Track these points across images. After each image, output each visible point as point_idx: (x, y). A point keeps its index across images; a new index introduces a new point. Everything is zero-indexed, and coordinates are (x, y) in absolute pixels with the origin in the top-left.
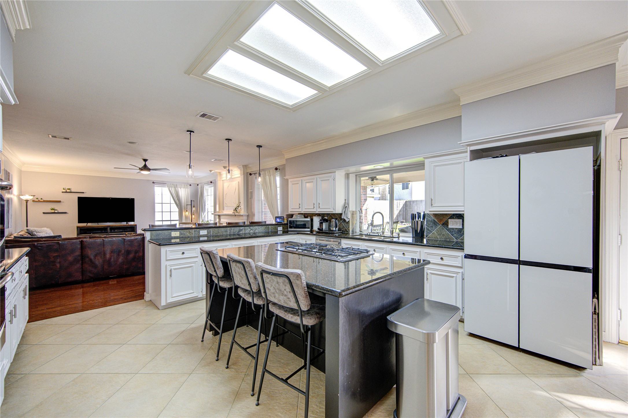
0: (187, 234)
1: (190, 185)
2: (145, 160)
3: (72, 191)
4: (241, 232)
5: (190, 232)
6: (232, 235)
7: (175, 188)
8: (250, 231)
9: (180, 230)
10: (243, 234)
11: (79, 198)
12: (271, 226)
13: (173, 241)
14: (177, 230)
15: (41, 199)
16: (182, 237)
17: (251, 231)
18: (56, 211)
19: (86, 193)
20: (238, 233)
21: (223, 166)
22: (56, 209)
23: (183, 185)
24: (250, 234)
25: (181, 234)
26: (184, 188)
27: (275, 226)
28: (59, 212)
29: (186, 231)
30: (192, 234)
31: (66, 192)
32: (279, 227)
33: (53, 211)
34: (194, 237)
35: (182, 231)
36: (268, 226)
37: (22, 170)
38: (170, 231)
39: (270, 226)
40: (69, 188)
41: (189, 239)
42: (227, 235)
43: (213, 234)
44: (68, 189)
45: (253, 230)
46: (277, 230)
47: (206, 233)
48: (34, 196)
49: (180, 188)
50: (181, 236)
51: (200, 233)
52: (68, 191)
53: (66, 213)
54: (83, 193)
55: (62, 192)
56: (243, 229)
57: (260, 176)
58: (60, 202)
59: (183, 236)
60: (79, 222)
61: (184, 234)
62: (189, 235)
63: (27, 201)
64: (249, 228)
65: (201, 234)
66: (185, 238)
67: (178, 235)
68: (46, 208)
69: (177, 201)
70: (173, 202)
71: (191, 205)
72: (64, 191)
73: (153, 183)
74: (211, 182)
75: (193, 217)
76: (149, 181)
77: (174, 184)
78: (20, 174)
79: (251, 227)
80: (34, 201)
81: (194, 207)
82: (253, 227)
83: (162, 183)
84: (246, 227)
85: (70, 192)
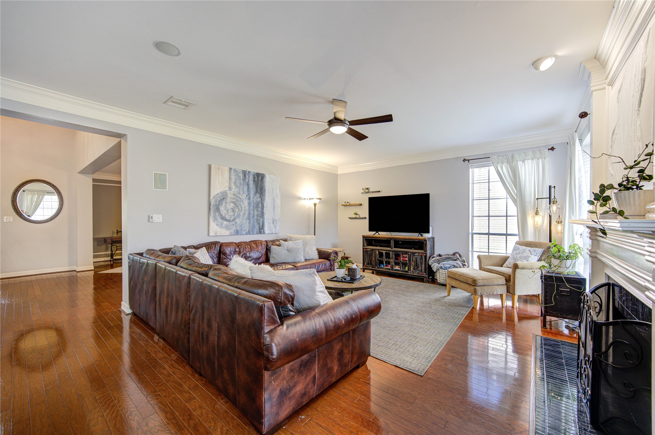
1: (552, 149)
3: (371, 191)
7: (508, 162)
11: (370, 199)
15: (348, 203)
18: (358, 216)
19: (382, 191)
22: (358, 213)
23: (530, 153)
26: (532, 159)
28: (361, 216)
31: (363, 193)
33: (355, 216)
37: (338, 173)
44: (366, 189)
49: (523, 161)
52: (365, 191)
53: (362, 218)
54: (379, 192)
58: (360, 205)
60: (370, 230)
63: (315, 205)
68: (351, 212)
69: (514, 191)
70: (508, 197)
71: (550, 198)
72: (363, 191)
73: (464, 160)
74: (583, 115)
75: (557, 228)
76: (457, 158)
77: (507, 156)
78: (334, 178)
80: (343, 205)
81: (555, 203)
83: (483, 158)
85: (369, 192)
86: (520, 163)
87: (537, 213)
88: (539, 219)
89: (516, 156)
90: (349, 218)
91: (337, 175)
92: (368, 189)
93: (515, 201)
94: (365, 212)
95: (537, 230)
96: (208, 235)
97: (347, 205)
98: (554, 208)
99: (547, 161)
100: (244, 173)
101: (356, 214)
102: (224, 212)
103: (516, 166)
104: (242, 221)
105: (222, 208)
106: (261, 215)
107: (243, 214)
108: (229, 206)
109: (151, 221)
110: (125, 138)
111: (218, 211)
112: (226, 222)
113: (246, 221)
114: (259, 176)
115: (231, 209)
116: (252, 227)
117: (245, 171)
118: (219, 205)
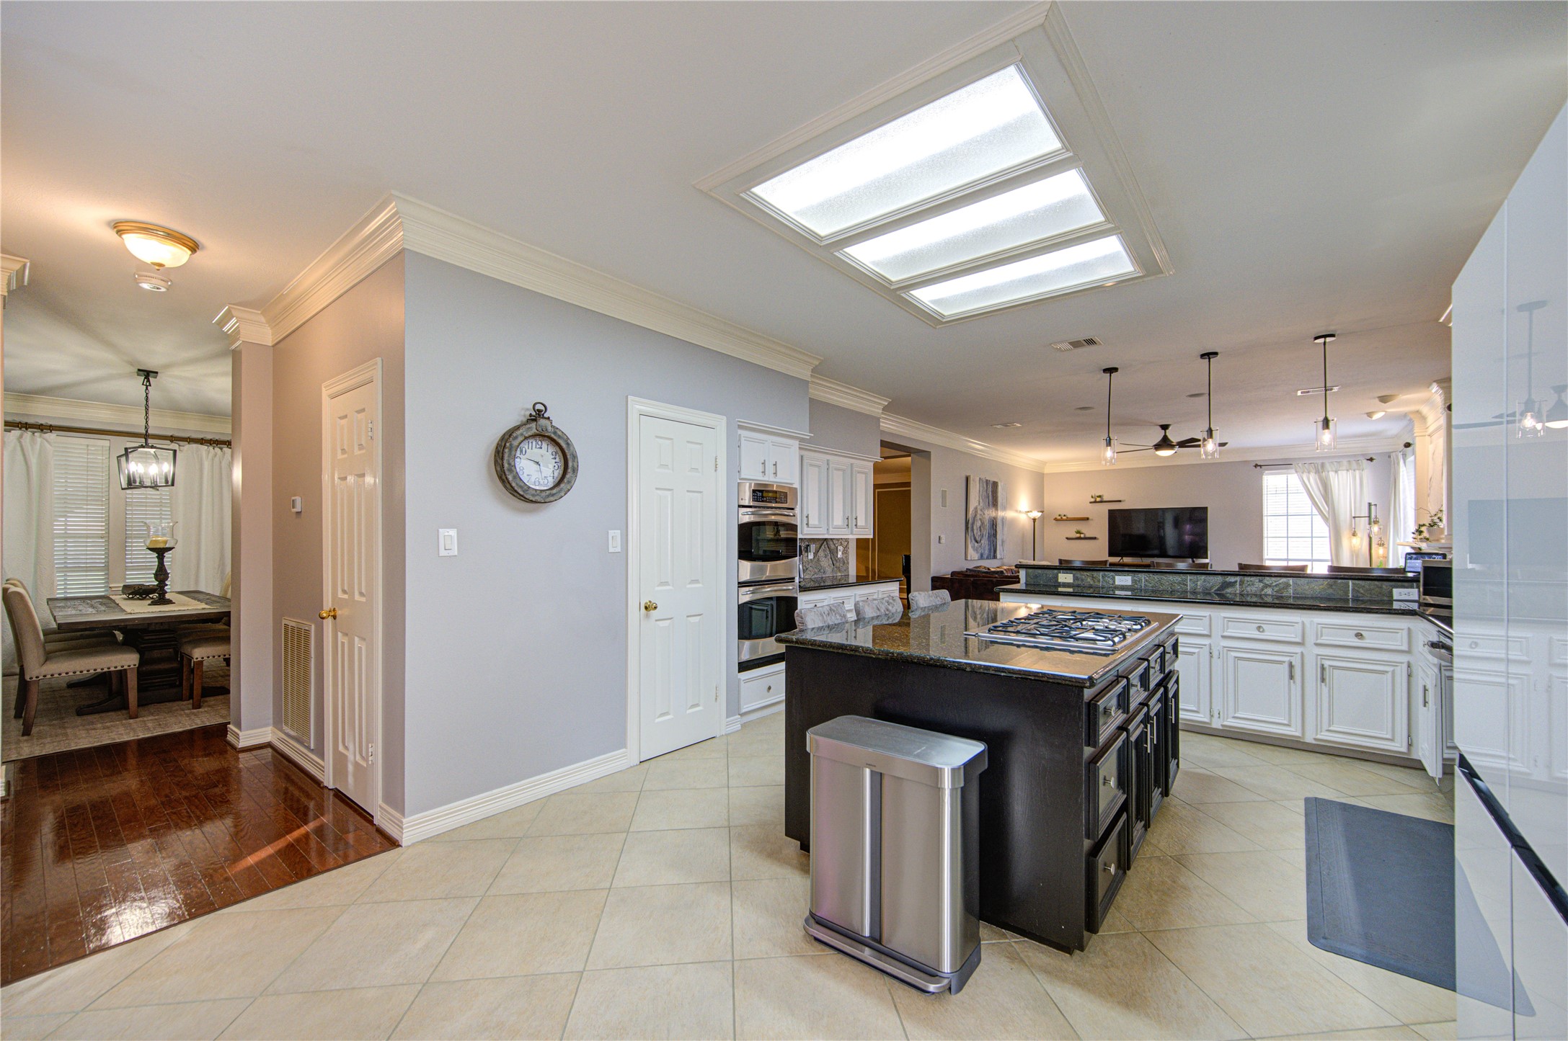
0: (1089, 580)
1: (1371, 460)
2: (1165, 427)
3: (1105, 500)
4: (1229, 590)
5: (1093, 577)
6: (1199, 593)
7: (1317, 472)
8: (1263, 590)
9: (1074, 572)
10: (1235, 593)
11: (1110, 511)
13: (1061, 589)
14: (1068, 571)
15: (1065, 515)
16: (1078, 586)
17: (1269, 591)
18: (1082, 536)
19: (1124, 501)
20: (1217, 590)
21: (1379, 397)
22: (1083, 531)
23: (1345, 462)
24: (1263, 599)
25: (1075, 578)
26: (1347, 470)
27: (1376, 583)
28: (1087, 536)
29: (1085, 573)
30: (1099, 581)
31: (1095, 502)
32: (1397, 587)
33: (1078, 535)
34: (1102, 588)
35: (1079, 574)
36: (1340, 581)
37: (1045, 472)
38: (1056, 571)
39: (1350, 582)
40: (1098, 495)
41: (1092, 588)
42: (1187, 592)
43: (1145, 585)
44: (1098, 497)
45: (1276, 589)
46: (1385, 599)
47: (1129, 583)
48: (1042, 512)
49: (1336, 472)
50: (1077, 583)
51: (1114, 582)
52: (1098, 500)
53: (1095, 538)
54: (1120, 501)
55: (1091, 503)
56: (1236, 582)
58: (1088, 519)
59: (1079, 582)
60: (1111, 554)
61: (1082, 580)
62: (1092, 583)
63: (1034, 520)
64: (1260, 581)
65: (1117, 583)
66: (1084, 587)
67: (1071, 581)
68: (1071, 530)
69: (1325, 508)
70: (1315, 511)
71: (1369, 517)
72: (1093, 500)
73: (1256, 466)
74: (1408, 445)
76: (1246, 462)
77: (1318, 465)
78: (1040, 481)
79: (1268, 578)
80: (1056, 519)
81: (1376, 522)
82: (1273, 579)
83: (1283, 465)
84: (1246, 578)
85: (1101, 502)
86: (1332, 474)
87: (1354, 534)
88: (1356, 541)
89: (1328, 466)
90: (1067, 538)
91: (1043, 474)
92: (1100, 496)
93: (1326, 519)
94: (1101, 529)
96: (966, 559)
97: (1061, 519)
98: (1375, 528)
99: (1365, 473)
100: (987, 482)
101: (1078, 532)
102: (975, 532)
103: (1327, 477)
104: (985, 542)
105: (975, 528)
106: (995, 535)
107: (986, 533)
108: (979, 524)
109: (939, 542)
110: (925, 455)
111: (973, 530)
112: (976, 544)
113: (987, 542)
114: (995, 484)
115: (980, 527)
116: (990, 550)
117: (987, 480)
118: (973, 524)
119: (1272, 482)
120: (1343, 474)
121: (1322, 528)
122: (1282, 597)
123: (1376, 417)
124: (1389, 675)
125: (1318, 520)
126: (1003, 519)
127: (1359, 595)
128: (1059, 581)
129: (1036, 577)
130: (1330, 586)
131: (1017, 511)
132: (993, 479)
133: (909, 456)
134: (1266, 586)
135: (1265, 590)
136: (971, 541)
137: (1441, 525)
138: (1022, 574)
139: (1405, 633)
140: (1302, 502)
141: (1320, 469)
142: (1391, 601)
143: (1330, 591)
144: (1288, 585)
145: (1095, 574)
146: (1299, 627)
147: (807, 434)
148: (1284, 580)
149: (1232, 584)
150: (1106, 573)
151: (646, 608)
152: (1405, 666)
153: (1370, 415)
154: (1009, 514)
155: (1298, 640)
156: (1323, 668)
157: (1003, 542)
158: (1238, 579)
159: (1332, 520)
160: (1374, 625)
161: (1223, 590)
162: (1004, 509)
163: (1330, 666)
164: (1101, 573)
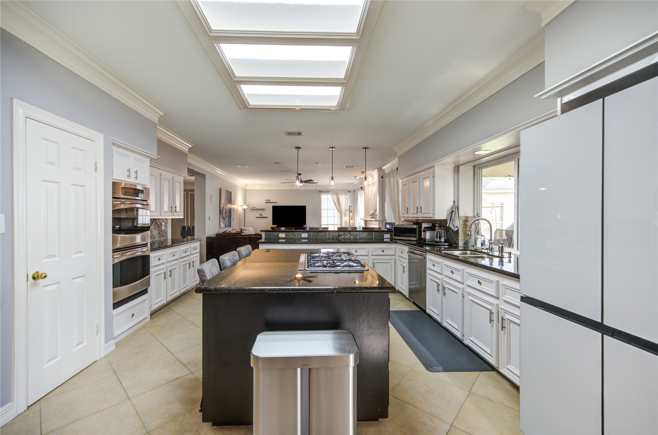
0: (292, 236)
1: (349, 192)
2: (300, 175)
3: (270, 202)
4: (340, 237)
6: (331, 239)
7: (336, 195)
8: (350, 237)
9: (286, 233)
10: (342, 239)
11: (273, 207)
12: (375, 233)
13: (280, 241)
14: (283, 232)
15: (255, 208)
16: (287, 239)
17: (352, 237)
18: (262, 216)
19: (278, 202)
20: (336, 238)
22: (262, 214)
23: (343, 193)
24: (350, 240)
25: (286, 235)
27: (380, 233)
28: (264, 216)
29: (290, 233)
30: (295, 236)
31: (267, 202)
32: (385, 234)
33: (260, 216)
34: (297, 239)
35: (287, 234)
36: (371, 233)
37: (247, 189)
38: (278, 233)
40: (268, 199)
41: (293, 240)
42: (327, 239)
43: (313, 237)
45: (354, 236)
46: (382, 238)
48: (248, 206)
50: (286, 237)
51: (301, 236)
52: (268, 202)
53: (267, 217)
54: (276, 202)
55: (265, 203)
56: (342, 234)
57: (366, 180)
58: (264, 209)
59: (288, 237)
60: (273, 224)
61: (289, 236)
62: (293, 237)
63: (245, 209)
64: (349, 234)
65: (303, 236)
66: (290, 239)
67: (284, 236)
68: (257, 214)
69: (338, 207)
70: (335, 208)
71: (349, 210)
72: (266, 202)
73: (320, 192)
74: (362, 188)
75: (351, 221)
76: (317, 190)
77: (336, 192)
78: (245, 192)
79: (352, 232)
80: (251, 209)
81: (351, 212)
82: (353, 233)
83: (327, 192)
84: (346, 233)
85: (269, 202)
86: (340, 196)
87: (346, 216)
88: (346, 218)
89: (339, 193)
90: (256, 217)
92: (269, 200)
93: (338, 211)
94: (269, 214)
95: (346, 222)
96: (220, 227)
97: (253, 209)
98: (351, 214)
99: (348, 196)
101: (260, 215)
102: (224, 214)
103: (339, 197)
104: (227, 219)
105: (223, 212)
106: (231, 216)
107: (227, 215)
108: (225, 211)
109: (209, 220)
110: (203, 176)
111: (223, 214)
112: (224, 220)
113: (228, 220)
114: (231, 193)
115: (225, 212)
116: (229, 223)
117: (228, 191)
118: (223, 211)
119: (324, 197)
120: (343, 196)
121: (337, 213)
122: (356, 239)
123: (357, 178)
124: (390, 263)
125: (336, 211)
126: (233, 209)
127: (376, 237)
128: (280, 237)
129: (270, 235)
130: (369, 234)
131: (238, 205)
132: (230, 191)
133: (194, 176)
134: (351, 235)
135: (351, 237)
136: (222, 219)
137: (376, 213)
138: (263, 234)
139: (394, 249)
140: (332, 205)
141: (337, 194)
142: (384, 239)
143: (369, 236)
144: (357, 234)
145: (294, 233)
146: (367, 250)
147: (155, 155)
148: (356, 233)
149: (341, 235)
150: (298, 233)
151: (34, 278)
152: (394, 260)
153: (356, 177)
154: (235, 207)
155: (367, 254)
156: (374, 263)
157: (233, 219)
158: (343, 233)
159: (340, 211)
160: (386, 247)
161: (338, 237)
162: (234, 204)
163: (375, 262)
164: (296, 233)
